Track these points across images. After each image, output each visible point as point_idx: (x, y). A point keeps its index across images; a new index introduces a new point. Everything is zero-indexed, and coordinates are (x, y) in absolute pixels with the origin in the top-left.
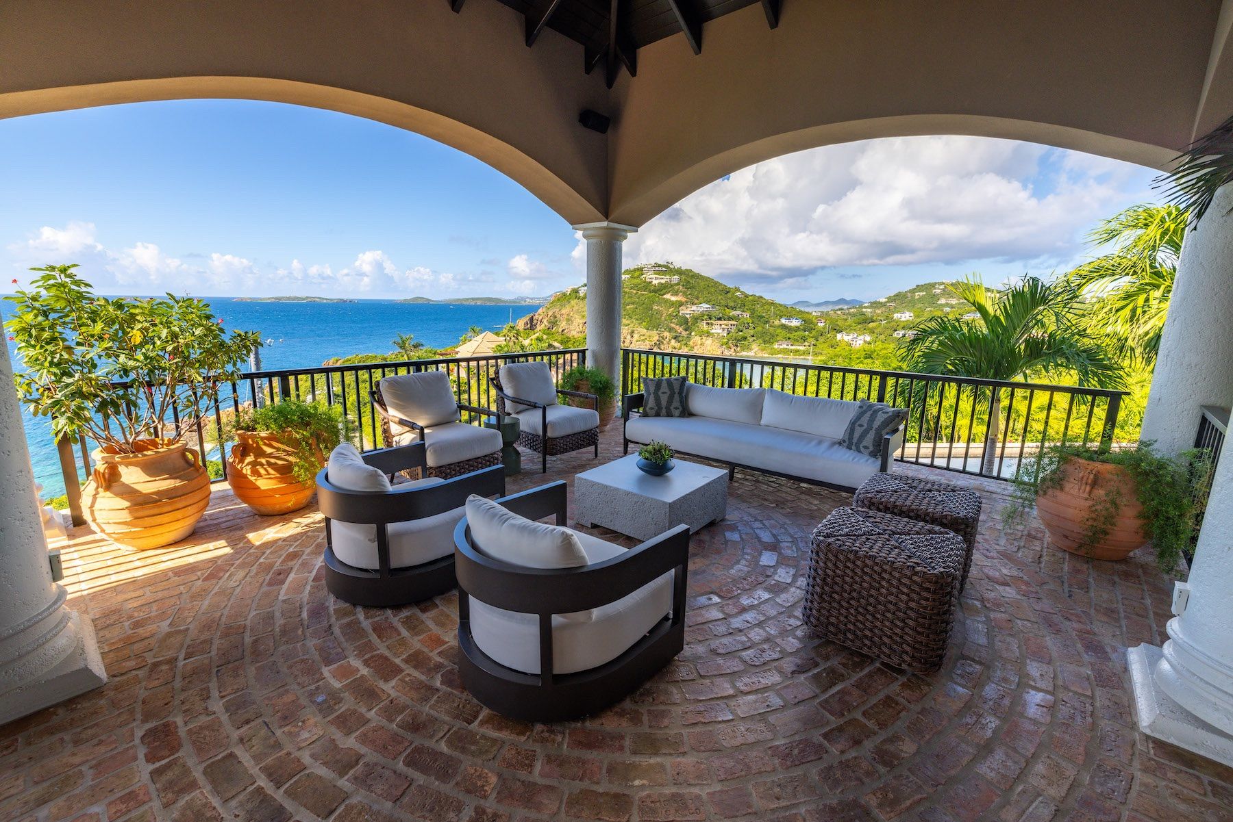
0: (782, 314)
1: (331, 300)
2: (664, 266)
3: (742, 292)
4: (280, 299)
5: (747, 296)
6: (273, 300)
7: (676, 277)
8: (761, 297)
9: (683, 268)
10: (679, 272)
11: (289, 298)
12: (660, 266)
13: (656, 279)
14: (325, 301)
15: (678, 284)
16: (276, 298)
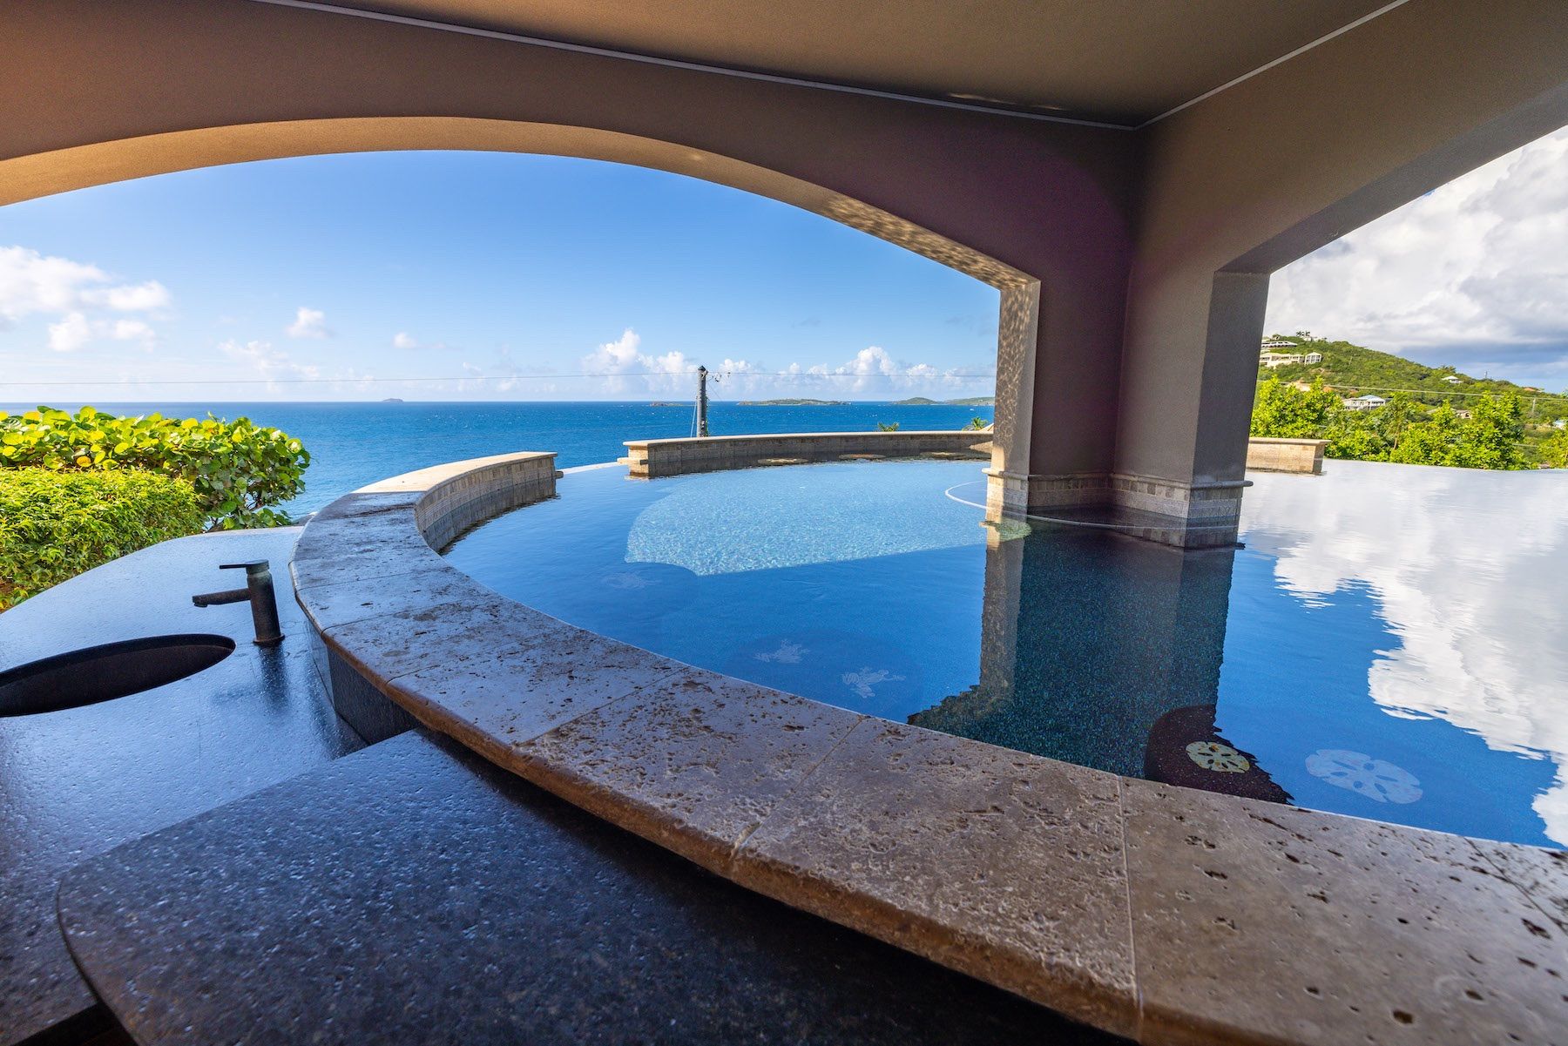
0: (1558, 412)
1: (825, 403)
2: (1290, 339)
3: (1460, 376)
4: (777, 402)
5: (1469, 382)
6: (771, 403)
7: (1314, 354)
8: (1507, 383)
9: (1330, 340)
10: (1322, 346)
11: (785, 401)
12: (1283, 339)
13: (1273, 359)
14: (819, 404)
15: (1318, 365)
16: (774, 402)
